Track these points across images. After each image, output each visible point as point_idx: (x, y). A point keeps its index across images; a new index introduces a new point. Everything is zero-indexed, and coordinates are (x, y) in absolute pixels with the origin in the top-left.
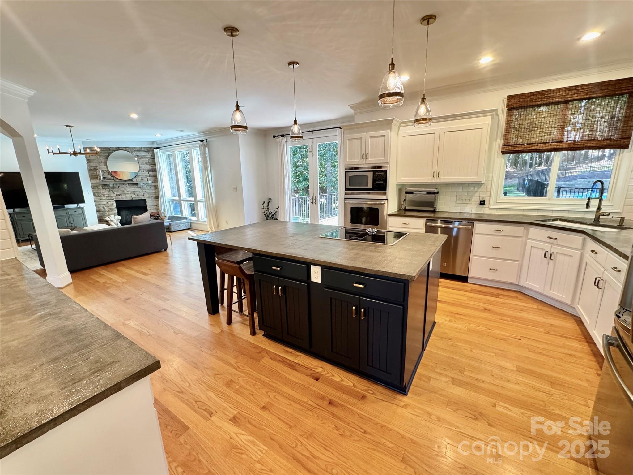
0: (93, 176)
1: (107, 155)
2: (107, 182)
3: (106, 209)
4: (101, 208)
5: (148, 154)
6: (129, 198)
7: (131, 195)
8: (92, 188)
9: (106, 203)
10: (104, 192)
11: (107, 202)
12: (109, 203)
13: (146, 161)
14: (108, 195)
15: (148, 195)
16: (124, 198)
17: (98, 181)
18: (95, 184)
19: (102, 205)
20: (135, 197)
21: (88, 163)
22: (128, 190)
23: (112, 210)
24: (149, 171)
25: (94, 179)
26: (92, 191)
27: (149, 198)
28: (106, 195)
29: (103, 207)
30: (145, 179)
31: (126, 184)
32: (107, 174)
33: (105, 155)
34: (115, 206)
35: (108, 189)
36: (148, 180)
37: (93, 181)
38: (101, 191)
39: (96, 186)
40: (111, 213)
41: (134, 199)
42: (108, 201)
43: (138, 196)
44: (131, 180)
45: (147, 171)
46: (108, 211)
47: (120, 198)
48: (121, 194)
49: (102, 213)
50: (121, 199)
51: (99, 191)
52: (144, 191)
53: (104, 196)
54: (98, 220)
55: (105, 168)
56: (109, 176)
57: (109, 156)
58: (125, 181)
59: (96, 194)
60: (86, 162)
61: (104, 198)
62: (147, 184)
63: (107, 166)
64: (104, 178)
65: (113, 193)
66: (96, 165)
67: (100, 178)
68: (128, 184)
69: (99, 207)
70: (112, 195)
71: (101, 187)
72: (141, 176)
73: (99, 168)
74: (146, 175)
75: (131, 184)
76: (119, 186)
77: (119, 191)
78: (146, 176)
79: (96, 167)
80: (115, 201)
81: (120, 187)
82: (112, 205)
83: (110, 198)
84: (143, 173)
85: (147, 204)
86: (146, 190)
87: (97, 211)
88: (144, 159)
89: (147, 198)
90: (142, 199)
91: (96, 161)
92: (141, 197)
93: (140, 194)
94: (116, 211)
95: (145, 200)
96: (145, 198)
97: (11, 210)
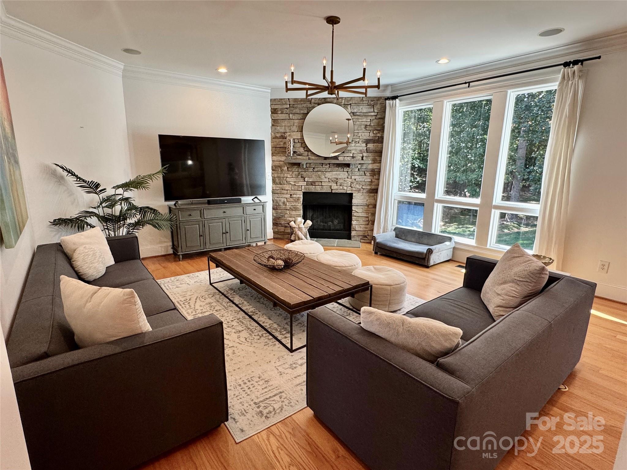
0: (279, 150)
1: (306, 112)
2: (299, 159)
3: (289, 205)
4: (281, 204)
5: (372, 110)
6: (326, 190)
7: (330, 185)
8: (273, 170)
9: (289, 196)
10: (290, 177)
11: (291, 195)
12: (295, 196)
13: (366, 123)
14: (295, 182)
15: (358, 186)
16: (318, 189)
17: (283, 158)
18: (277, 163)
19: (282, 200)
20: (336, 187)
21: (273, 125)
22: (328, 175)
23: (296, 209)
24: (367, 142)
25: (279, 153)
26: (272, 174)
27: (359, 191)
28: (291, 182)
29: (284, 203)
30: (359, 157)
31: (326, 165)
32: (299, 145)
33: (302, 112)
34: (302, 203)
35: (297, 173)
36: (364, 158)
37: (275, 158)
38: (286, 175)
39: (279, 166)
40: (294, 213)
41: (333, 192)
42: (292, 192)
43: (341, 187)
44: (336, 158)
45: (364, 142)
46: (291, 209)
47: (312, 189)
48: (314, 182)
49: (281, 213)
50: (313, 191)
51: (282, 175)
52: (353, 177)
53: (288, 183)
54: (273, 224)
55: (298, 135)
56: (302, 150)
57: (308, 113)
58: (326, 158)
59: (277, 181)
60: (271, 125)
61: (287, 187)
62: (359, 166)
63: (302, 131)
64: (294, 152)
65: (302, 180)
66: (285, 129)
67: (290, 153)
68: (329, 164)
69: (277, 202)
70: (301, 183)
71: (286, 168)
72: (353, 152)
73: (290, 135)
74: (361, 148)
75: (334, 164)
76: (314, 168)
77: (313, 176)
78: (361, 150)
79: (284, 133)
80: (302, 194)
81: (316, 170)
82: (298, 199)
83: (296, 187)
84: (357, 145)
85: (354, 201)
86: (356, 177)
87: (273, 209)
88: (364, 120)
89: (355, 191)
90: (347, 192)
91: (286, 122)
92: (345, 188)
93: (345, 183)
94: (302, 211)
95: (352, 194)
96: (352, 190)
97: (172, 203)
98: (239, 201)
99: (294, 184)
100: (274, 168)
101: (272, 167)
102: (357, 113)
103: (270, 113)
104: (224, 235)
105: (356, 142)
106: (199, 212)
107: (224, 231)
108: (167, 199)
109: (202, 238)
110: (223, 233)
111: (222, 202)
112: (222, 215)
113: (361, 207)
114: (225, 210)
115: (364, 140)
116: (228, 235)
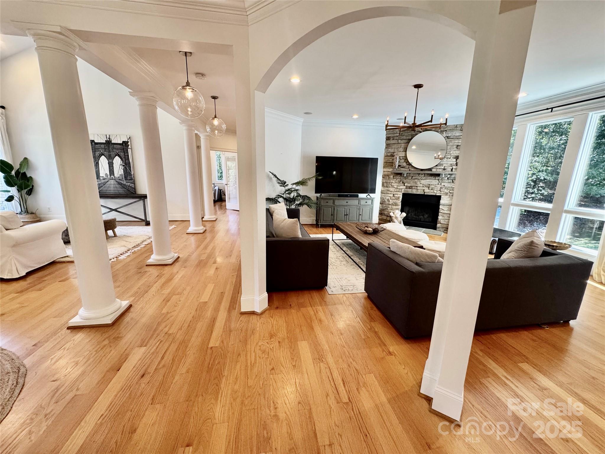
0: (389, 164)
1: (410, 138)
2: (402, 170)
3: (391, 202)
4: (386, 200)
6: (420, 192)
7: (424, 189)
8: (383, 177)
9: (392, 195)
10: (394, 182)
11: (394, 195)
12: (396, 196)
15: (446, 191)
16: (414, 192)
17: (391, 170)
18: (386, 173)
19: (387, 198)
20: (428, 191)
21: (386, 148)
22: (423, 182)
23: (396, 205)
25: (388, 166)
26: (382, 180)
27: (447, 194)
28: (395, 186)
29: (388, 200)
30: (449, 169)
31: (422, 174)
32: (403, 161)
33: (408, 138)
34: (401, 200)
35: (399, 180)
36: (453, 170)
37: (385, 170)
38: (391, 181)
39: (387, 175)
40: (394, 207)
41: (426, 194)
42: (395, 193)
43: (432, 191)
44: (430, 169)
46: (392, 205)
47: (410, 191)
48: (412, 187)
49: (385, 207)
50: (410, 192)
51: (389, 181)
52: (443, 184)
53: (393, 187)
54: (379, 213)
55: (403, 154)
56: (405, 164)
57: (412, 138)
58: (422, 170)
59: (385, 185)
60: (385, 148)
61: (391, 189)
63: (406, 151)
64: (399, 166)
65: (402, 184)
66: (394, 150)
67: (396, 166)
68: (424, 174)
69: (383, 199)
70: (401, 187)
71: (392, 176)
72: (444, 165)
73: (397, 154)
74: (452, 163)
75: (428, 174)
76: (412, 177)
77: (411, 182)
79: (393, 153)
80: (402, 194)
81: (414, 178)
82: (399, 198)
83: (398, 190)
84: (449, 160)
85: (442, 202)
87: (381, 203)
88: (457, 142)
89: (444, 194)
90: (437, 195)
91: (395, 145)
92: (435, 192)
93: (436, 188)
94: (400, 206)
95: (441, 196)
96: (440, 194)
97: (318, 195)
98: (357, 196)
99: (396, 187)
100: (384, 176)
101: (383, 175)
102: (451, 137)
103: (385, 140)
104: (345, 216)
105: (447, 158)
106: (332, 201)
107: (346, 214)
108: (316, 192)
109: (332, 216)
110: (345, 215)
111: (347, 196)
112: (346, 204)
113: (447, 206)
114: (347, 201)
115: (454, 157)
116: (348, 216)
